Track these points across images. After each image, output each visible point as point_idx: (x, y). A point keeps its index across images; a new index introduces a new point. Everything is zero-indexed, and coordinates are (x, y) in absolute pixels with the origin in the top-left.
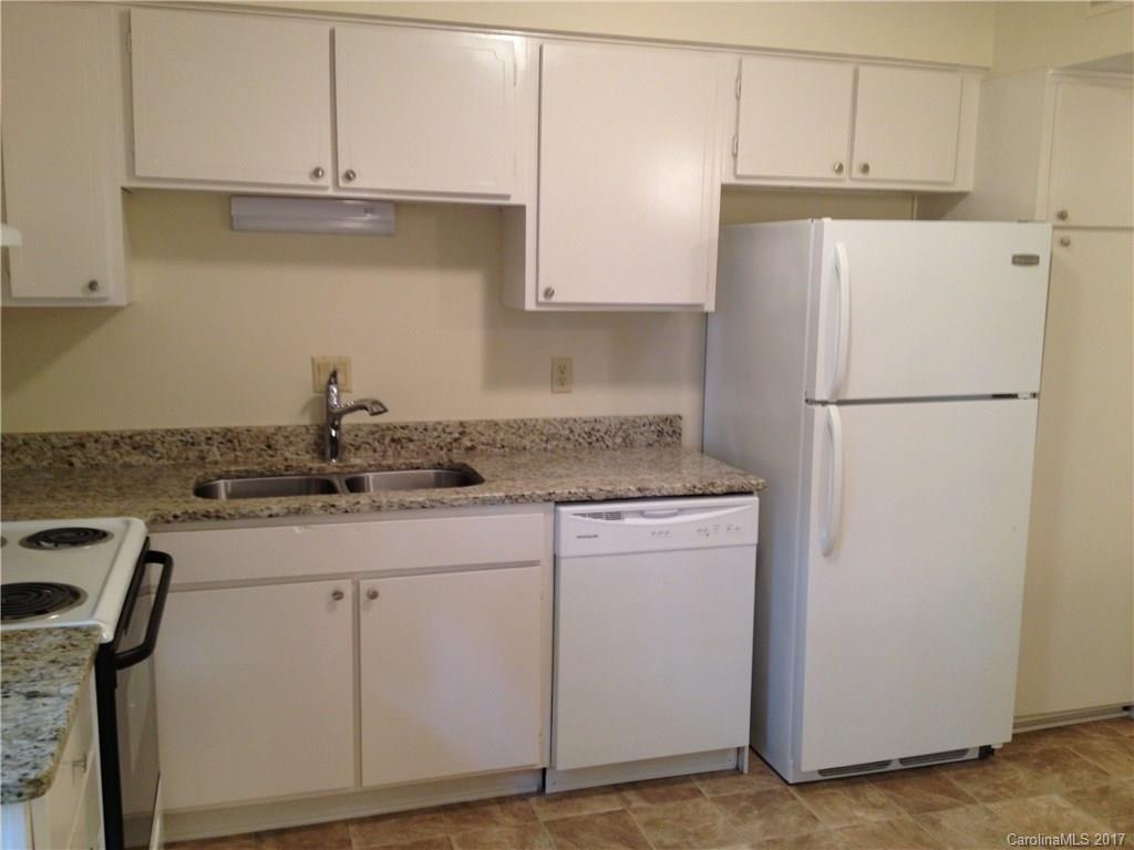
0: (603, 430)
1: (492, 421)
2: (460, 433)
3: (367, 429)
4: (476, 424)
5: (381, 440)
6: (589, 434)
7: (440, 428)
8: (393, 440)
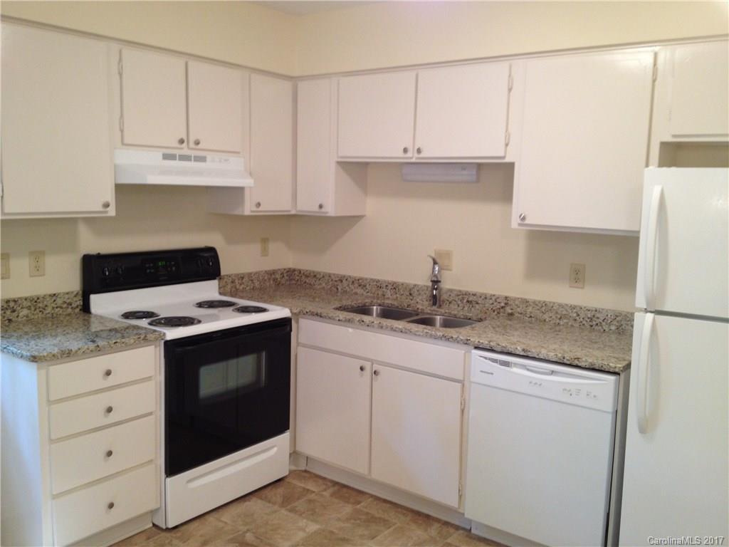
0: (602, 319)
1: (526, 299)
2: (506, 304)
3: (455, 293)
4: (515, 299)
5: (462, 300)
6: (591, 320)
7: (494, 298)
8: (468, 301)
